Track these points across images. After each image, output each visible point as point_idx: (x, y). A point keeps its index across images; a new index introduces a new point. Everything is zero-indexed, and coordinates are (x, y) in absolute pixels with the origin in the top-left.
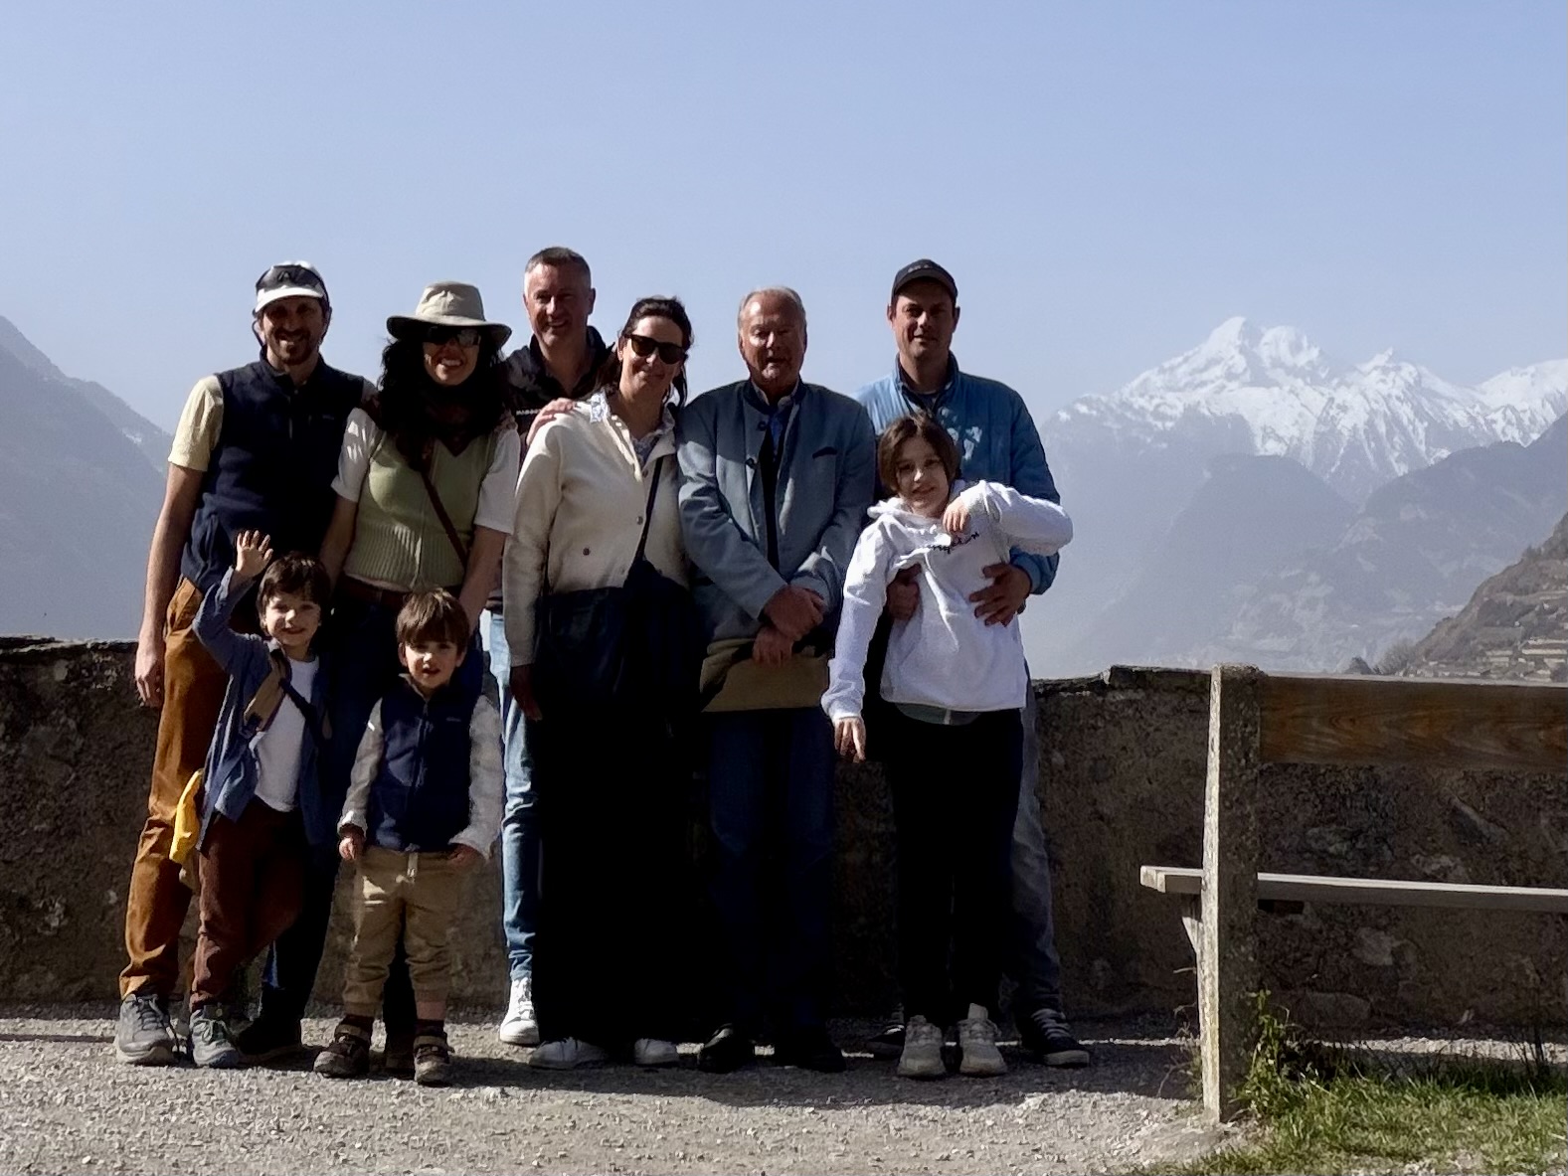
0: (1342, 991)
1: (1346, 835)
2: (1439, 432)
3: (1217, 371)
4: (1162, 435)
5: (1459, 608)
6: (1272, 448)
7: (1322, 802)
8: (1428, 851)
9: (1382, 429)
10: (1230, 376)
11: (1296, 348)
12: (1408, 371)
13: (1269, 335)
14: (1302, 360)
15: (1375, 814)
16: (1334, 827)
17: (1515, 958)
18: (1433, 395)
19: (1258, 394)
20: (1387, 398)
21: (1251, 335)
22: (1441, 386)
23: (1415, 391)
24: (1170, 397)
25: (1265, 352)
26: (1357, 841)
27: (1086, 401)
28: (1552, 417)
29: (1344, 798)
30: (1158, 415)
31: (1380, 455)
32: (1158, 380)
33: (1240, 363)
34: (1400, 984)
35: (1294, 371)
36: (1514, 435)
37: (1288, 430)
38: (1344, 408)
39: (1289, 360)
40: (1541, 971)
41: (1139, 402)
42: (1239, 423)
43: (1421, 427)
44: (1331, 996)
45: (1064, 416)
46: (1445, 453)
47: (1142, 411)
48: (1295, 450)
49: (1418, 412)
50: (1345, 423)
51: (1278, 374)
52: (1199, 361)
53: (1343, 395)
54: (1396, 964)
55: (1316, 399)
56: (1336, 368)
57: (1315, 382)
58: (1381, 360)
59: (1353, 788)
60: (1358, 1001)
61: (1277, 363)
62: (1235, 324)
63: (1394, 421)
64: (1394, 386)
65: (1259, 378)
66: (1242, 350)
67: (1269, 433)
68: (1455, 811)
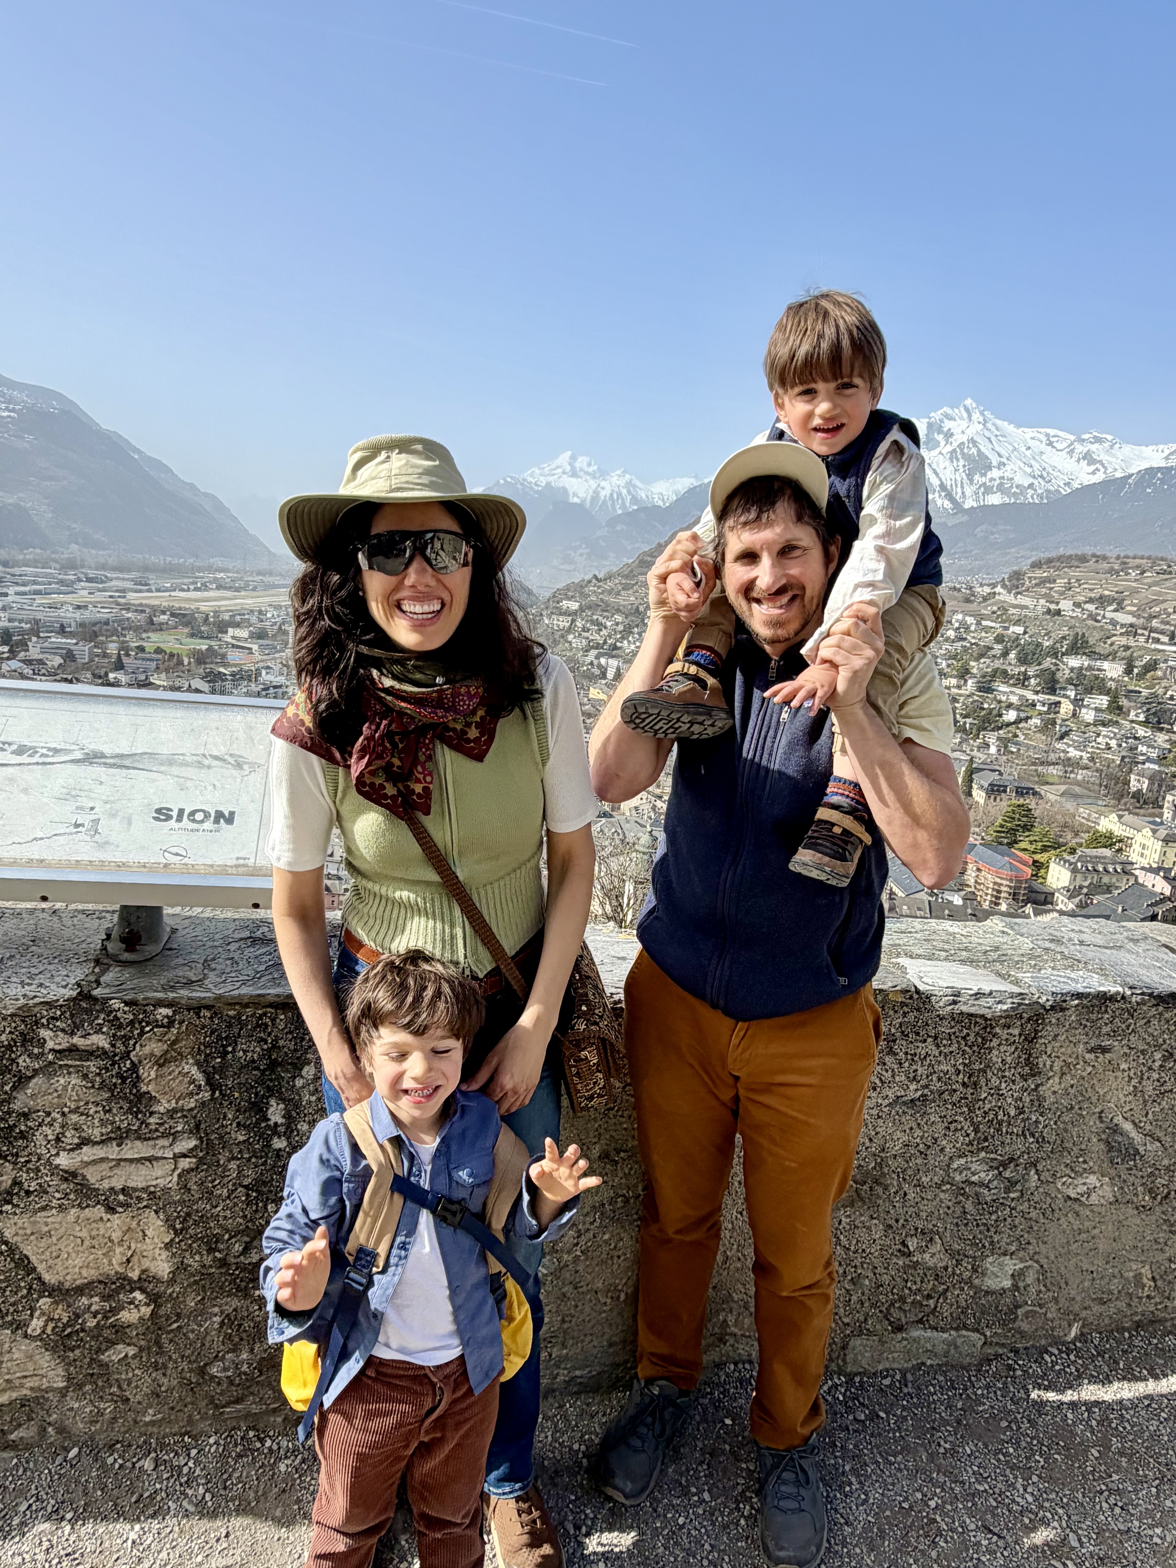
0: (957, 1329)
1: (995, 1164)
2: (635, 500)
3: (560, 470)
4: (537, 492)
5: (631, 561)
6: (576, 500)
7: (976, 1131)
8: (1076, 1172)
9: (615, 496)
10: (564, 473)
11: (589, 465)
12: (628, 477)
13: (580, 459)
14: (591, 470)
15: (1032, 1140)
16: (983, 1154)
17: (1134, 1267)
18: (635, 486)
19: (573, 480)
20: (619, 486)
21: (573, 458)
22: (639, 484)
23: (629, 484)
24: (542, 478)
25: (577, 465)
26: (1005, 1169)
27: (511, 477)
28: (675, 498)
29: (1000, 1123)
30: (536, 484)
31: (613, 505)
32: (538, 472)
33: (568, 468)
34: (1020, 1312)
35: (587, 473)
36: (661, 503)
37: (582, 494)
38: (603, 488)
39: (586, 469)
40: (1157, 1277)
41: (530, 479)
42: (565, 490)
43: (629, 497)
44: (945, 1335)
45: (502, 482)
46: (635, 507)
47: (530, 483)
48: (583, 501)
49: (629, 492)
50: (603, 493)
51: (581, 474)
52: (553, 466)
53: (603, 484)
54: (1015, 1287)
55: (593, 484)
56: (603, 474)
57: (594, 478)
58: (619, 472)
59: (1012, 1113)
60: (975, 1336)
61: (581, 470)
62: (569, 453)
63: (620, 495)
64: (622, 482)
65: (574, 474)
66: (570, 464)
67: (575, 494)
68: (1116, 1130)
